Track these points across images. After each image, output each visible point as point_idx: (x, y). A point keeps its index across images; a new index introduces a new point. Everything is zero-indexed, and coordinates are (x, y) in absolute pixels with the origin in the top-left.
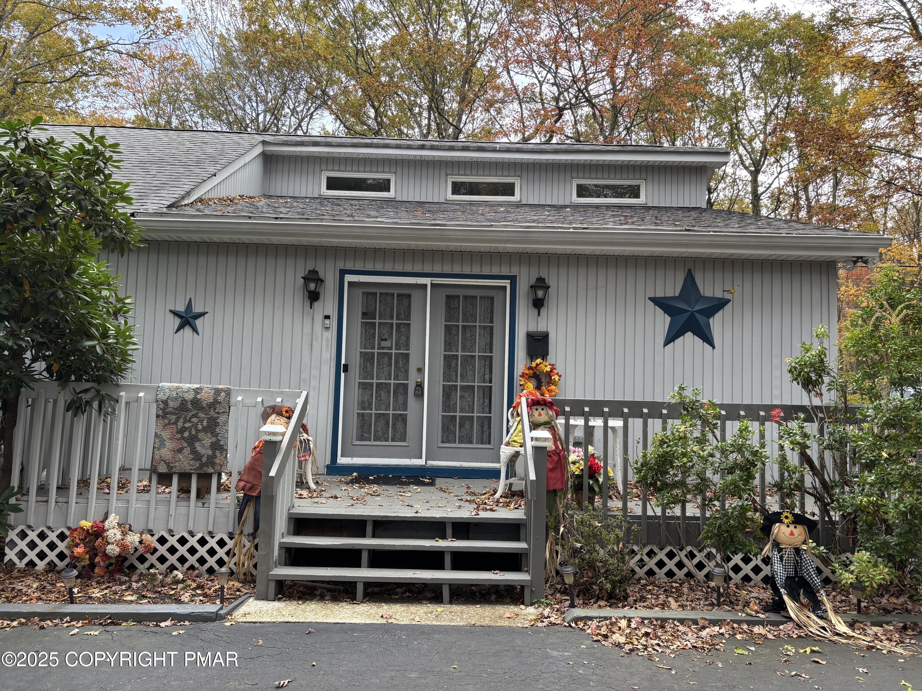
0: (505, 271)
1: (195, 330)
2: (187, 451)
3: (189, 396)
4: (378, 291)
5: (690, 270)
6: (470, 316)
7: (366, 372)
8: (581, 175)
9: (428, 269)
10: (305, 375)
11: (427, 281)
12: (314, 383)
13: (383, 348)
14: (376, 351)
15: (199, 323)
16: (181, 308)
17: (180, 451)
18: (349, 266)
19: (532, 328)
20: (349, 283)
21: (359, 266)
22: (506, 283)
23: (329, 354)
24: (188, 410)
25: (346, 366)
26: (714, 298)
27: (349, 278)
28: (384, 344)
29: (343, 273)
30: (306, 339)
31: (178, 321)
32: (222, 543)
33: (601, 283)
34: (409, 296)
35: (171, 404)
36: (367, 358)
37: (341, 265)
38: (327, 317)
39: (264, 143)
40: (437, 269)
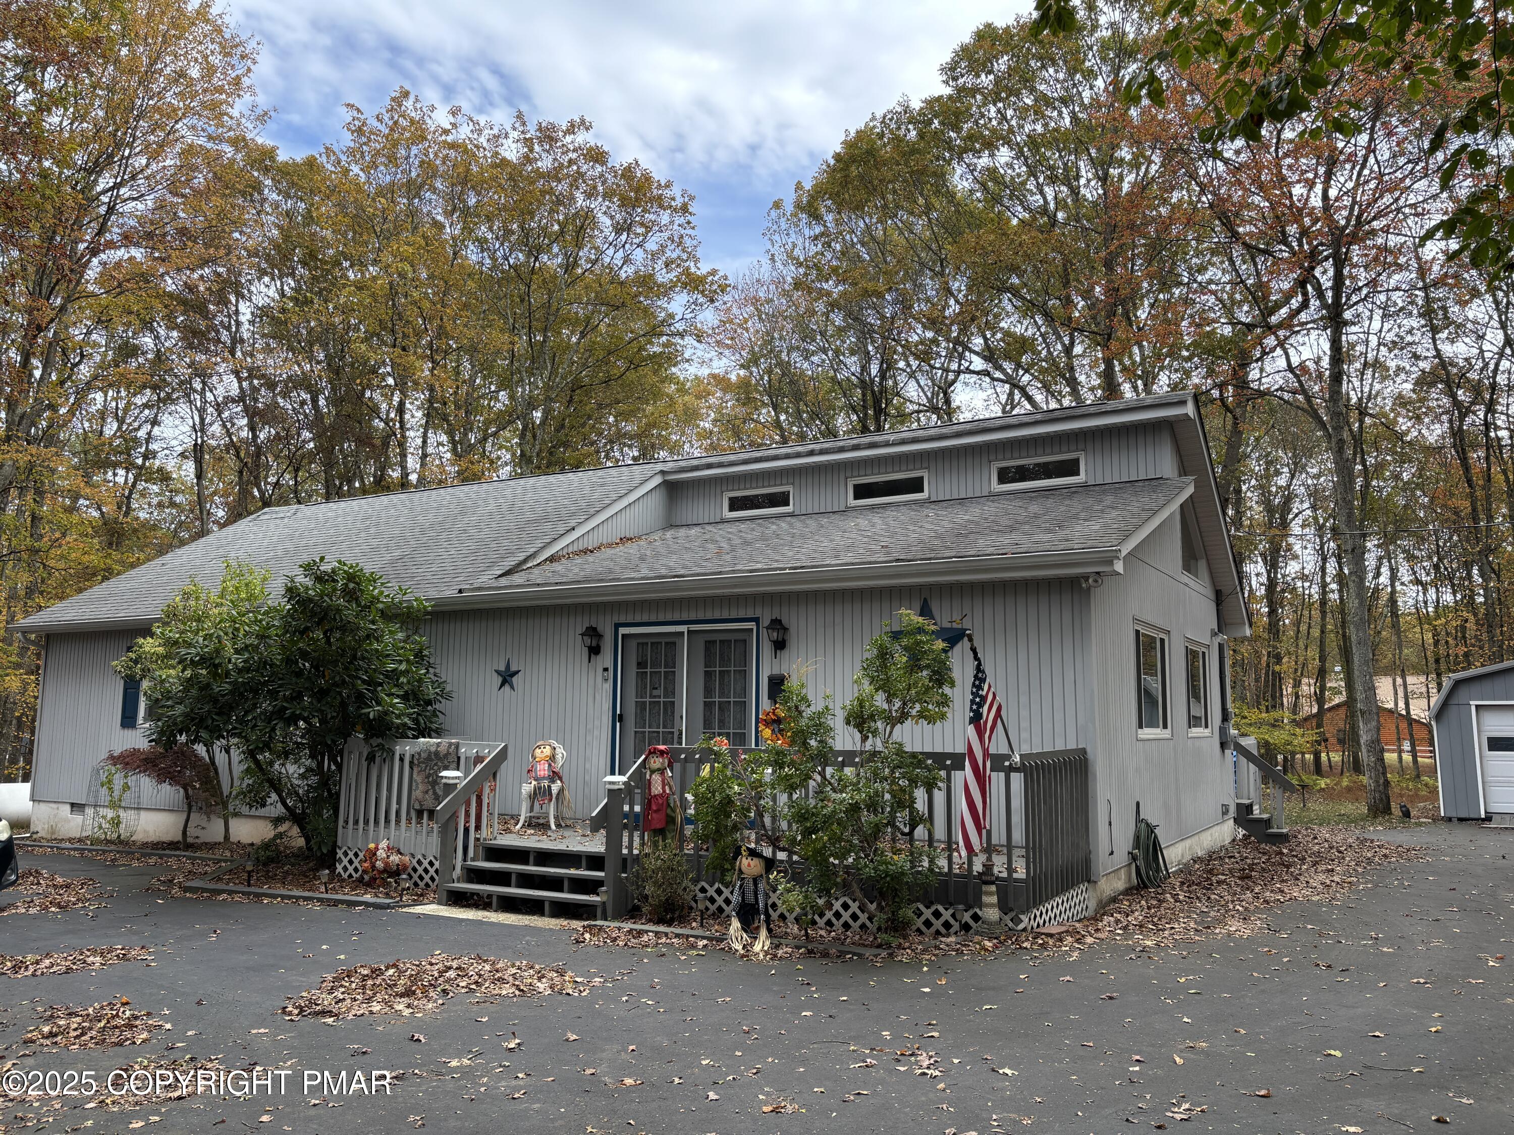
0: (750, 614)
1: (512, 687)
2: (431, 792)
3: (433, 749)
4: (649, 641)
5: (925, 600)
6: (725, 661)
7: (640, 720)
8: (1000, 456)
9: (685, 617)
10: (590, 726)
11: (683, 628)
12: (596, 733)
13: (655, 697)
14: (648, 699)
15: (514, 679)
16: (502, 668)
17: (427, 792)
18: (622, 620)
19: (776, 671)
20: (623, 635)
21: (630, 619)
22: (752, 625)
23: (607, 705)
24: (432, 760)
25: (621, 716)
26: (951, 629)
27: (623, 631)
28: (655, 692)
29: (617, 626)
30: (591, 691)
31: (500, 679)
32: (431, 864)
33: (838, 620)
34: (674, 643)
35: (423, 755)
36: (641, 706)
37: (616, 619)
38: (606, 670)
39: (663, 472)
40: (693, 616)
